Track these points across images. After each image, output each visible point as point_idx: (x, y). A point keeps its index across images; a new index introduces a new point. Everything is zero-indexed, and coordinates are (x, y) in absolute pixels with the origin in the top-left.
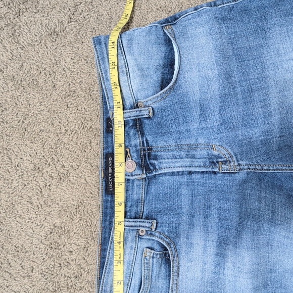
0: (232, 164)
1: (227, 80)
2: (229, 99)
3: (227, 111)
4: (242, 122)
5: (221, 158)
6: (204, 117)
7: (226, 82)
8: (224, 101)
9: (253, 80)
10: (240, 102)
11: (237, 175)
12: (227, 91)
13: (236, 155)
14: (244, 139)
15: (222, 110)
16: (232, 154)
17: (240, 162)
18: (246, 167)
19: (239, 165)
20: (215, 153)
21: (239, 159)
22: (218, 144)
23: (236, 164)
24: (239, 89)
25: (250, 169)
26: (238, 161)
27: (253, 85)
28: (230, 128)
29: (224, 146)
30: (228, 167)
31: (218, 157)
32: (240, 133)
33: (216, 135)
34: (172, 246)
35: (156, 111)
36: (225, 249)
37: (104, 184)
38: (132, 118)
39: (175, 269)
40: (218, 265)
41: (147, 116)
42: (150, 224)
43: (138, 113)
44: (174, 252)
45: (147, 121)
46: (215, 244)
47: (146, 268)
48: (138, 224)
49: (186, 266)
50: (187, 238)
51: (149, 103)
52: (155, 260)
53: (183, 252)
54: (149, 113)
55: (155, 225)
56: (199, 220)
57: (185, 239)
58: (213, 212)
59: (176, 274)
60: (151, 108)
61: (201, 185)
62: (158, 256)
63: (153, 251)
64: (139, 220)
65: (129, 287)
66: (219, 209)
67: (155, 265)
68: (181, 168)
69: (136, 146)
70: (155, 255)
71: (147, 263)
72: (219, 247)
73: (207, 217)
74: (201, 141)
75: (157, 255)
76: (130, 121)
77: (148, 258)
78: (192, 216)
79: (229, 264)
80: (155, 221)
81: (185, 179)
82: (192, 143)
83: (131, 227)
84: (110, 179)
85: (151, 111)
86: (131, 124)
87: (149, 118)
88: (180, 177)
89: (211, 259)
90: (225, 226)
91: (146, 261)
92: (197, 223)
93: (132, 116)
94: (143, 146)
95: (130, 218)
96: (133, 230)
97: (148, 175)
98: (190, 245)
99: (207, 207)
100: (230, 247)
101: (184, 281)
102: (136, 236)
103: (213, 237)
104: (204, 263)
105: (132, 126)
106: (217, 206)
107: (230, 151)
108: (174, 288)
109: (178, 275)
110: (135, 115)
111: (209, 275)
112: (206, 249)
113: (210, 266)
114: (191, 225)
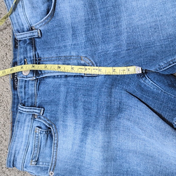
1: (90, 8)
2: (92, 23)
3: (90, 31)
4: (102, 39)
6: (75, 36)
7: (89, 10)
8: (88, 24)
9: (109, 8)
10: (100, 24)
12: (90, 17)
15: (87, 30)
24: (99, 15)
27: (109, 11)
29: (88, 57)
33: (83, 49)
37: (12, 83)
51: (38, 27)
56: (70, 110)
58: (80, 104)
65: (26, 151)
78: (65, 106)
79: (89, 141)
81: (63, 80)
84: (16, 79)
94: (36, 57)
95: (28, 106)
97: (37, 77)
100: (91, 129)
114: (65, 113)
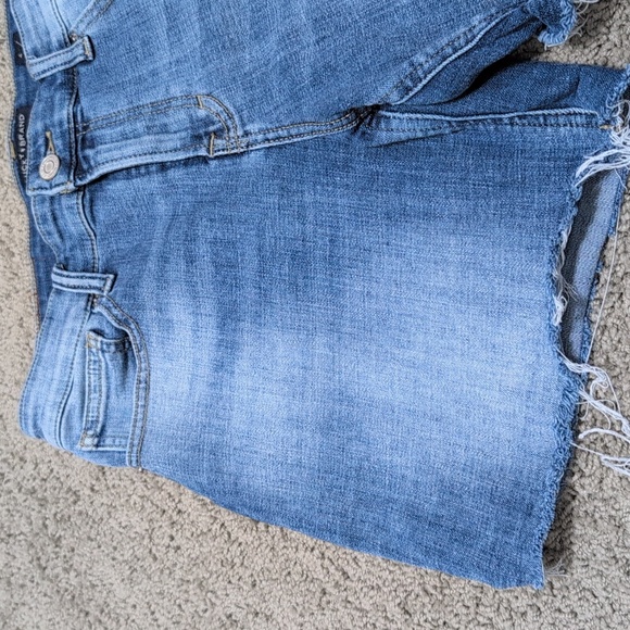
0: (232, 134)
5: (213, 123)
6: (176, 34)
11: (245, 158)
13: (239, 112)
14: (255, 69)
16: (232, 109)
17: (248, 128)
18: (260, 137)
19: (246, 134)
20: (202, 113)
21: (246, 121)
22: (204, 91)
23: (240, 133)
25: (268, 140)
26: (244, 125)
28: (223, 47)
29: (215, 93)
30: (224, 142)
31: (208, 122)
32: (248, 57)
34: (133, 326)
35: (95, 42)
36: (234, 330)
38: (61, 68)
39: (143, 374)
40: (219, 366)
41: (82, 58)
42: (103, 282)
43: (69, 56)
44: (138, 339)
45: (83, 69)
46: (213, 322)
47: (92, 372)
48: (85, 282)
49: (162, 370)
50: (160, 310)
52: (107, 355)
53: (153, 339)
54: (84, 49)
55: (109, 283)
57: (154, 312)
59: (143, 385)
60: (86, 38)
61: (188, 193)
62: (113, 348)
63: (100, 338)
64: (88, 275)
66: (214, 242)
67: (110, 367)
68: (133, 158)
69: (61, 124)
70: (105, 346)
71: (95, 362)
72: (222, 326)
73: (191, 260)
74: (176, 91)
75: (108, 345)
76: (59, 75)
77: (94, 350)
80: (112, 276)
82: (160, 98)
83: (75, 288)
85: (87, 44)
86: (59, 81)
87: (85, 62)
88: (145, 179)
89: (207, 355)
90: (229, 281)
91: (92, 358)
92: (172, 275)
93: (59, 63)
96: (78, 294)
98: (167, 325)
99: (190, 239)
101: (159, 401)
102: (86, 309)
103: (208, 307)
104: (196, 363)
105: (61, 84)
106: (210, 236)
107: (227, 103)
108: (140, 416)
109: (147, 389)
110: (66, 60)
111: (201, 389)
112: (199, 334)
113: (205, 370)
